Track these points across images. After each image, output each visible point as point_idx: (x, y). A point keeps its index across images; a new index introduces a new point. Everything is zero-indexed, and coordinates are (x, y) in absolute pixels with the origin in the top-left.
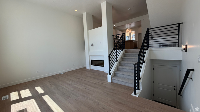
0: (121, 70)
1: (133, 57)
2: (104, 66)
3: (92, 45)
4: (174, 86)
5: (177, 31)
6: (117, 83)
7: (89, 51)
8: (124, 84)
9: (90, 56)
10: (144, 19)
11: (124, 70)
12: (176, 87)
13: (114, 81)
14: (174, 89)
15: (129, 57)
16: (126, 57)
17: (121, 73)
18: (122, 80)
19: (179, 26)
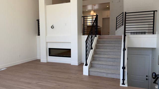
0: (98, 59)
1: (108, 44)
2: (70, 57)
3: (52, 27)
4: (147, 76)
5: (152, 18)
6: (96, 75)
7: (46, 35)
8: (105, 75)
9: (47, 43)
10: (112, 2)
11: (101, 59)
12: (148, 76)
13: (92, 74)
14: (147, 79)
15: (104, 44)
16: (100, 44)
17: (100, 63)
18: (102, 71)
19: (154, 14)
